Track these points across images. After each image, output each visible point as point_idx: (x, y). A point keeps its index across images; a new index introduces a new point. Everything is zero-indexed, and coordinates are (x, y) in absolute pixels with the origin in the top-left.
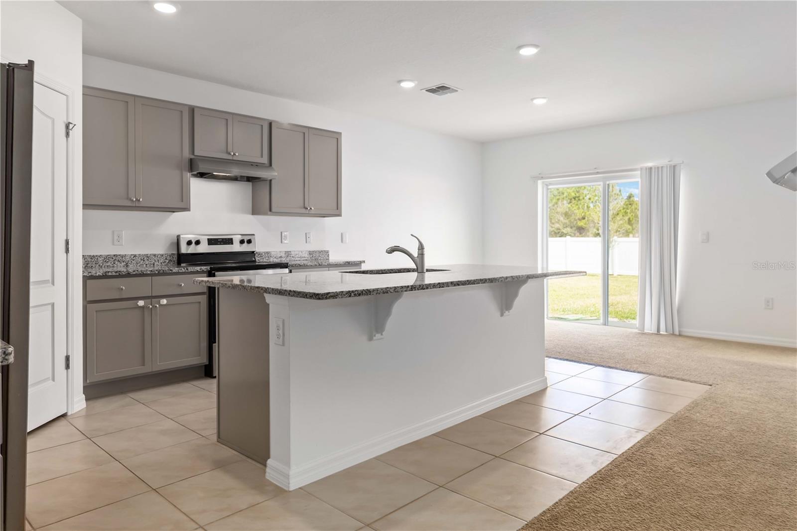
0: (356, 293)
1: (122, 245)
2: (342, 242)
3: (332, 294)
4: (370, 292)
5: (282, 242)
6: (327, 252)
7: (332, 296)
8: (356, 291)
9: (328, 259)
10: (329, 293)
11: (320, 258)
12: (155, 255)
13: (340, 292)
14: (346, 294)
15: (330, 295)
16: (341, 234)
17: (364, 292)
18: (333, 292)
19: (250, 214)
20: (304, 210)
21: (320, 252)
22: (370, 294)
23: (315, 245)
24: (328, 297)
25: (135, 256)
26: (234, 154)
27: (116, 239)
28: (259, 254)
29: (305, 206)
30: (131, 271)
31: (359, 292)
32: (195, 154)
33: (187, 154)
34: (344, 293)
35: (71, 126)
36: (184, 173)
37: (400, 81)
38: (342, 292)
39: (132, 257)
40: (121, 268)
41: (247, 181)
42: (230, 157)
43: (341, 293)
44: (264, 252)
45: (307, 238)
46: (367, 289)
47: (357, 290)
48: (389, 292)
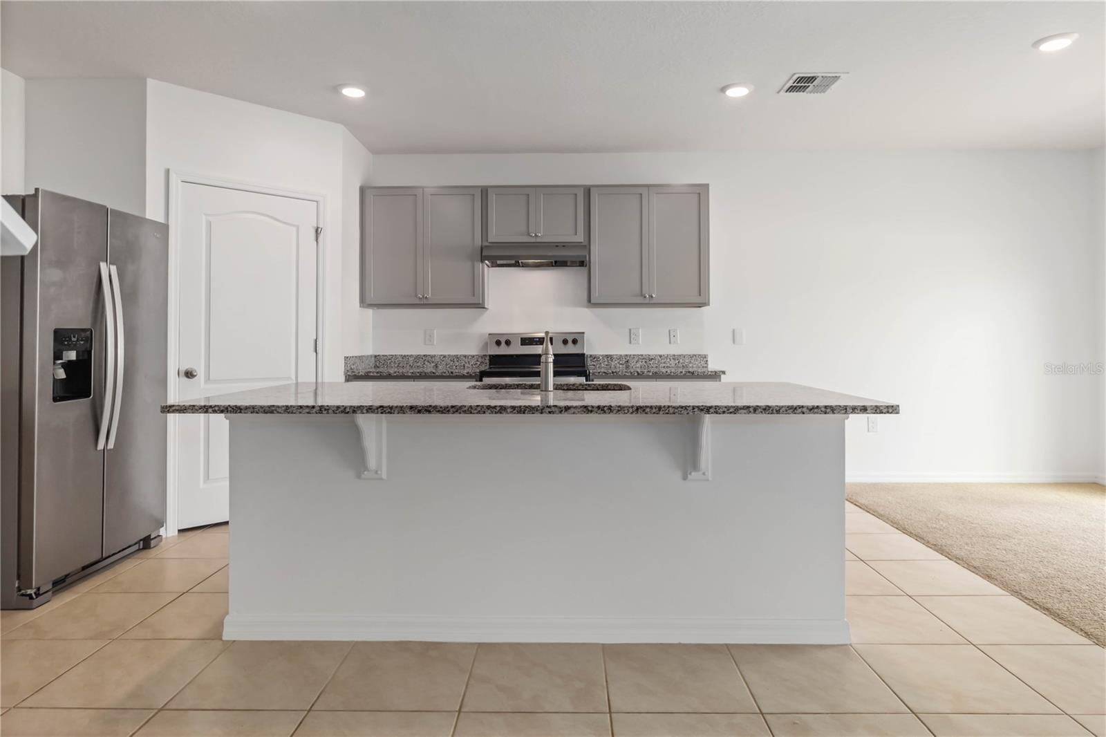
0: (217, 408)
1: (433, 345)
2: (734, 342)
3: (177, 408)
4: (241, 409)
5: (630, 343)
6: (705, 357)
7: (177, 410)
8: (216, 406)
9: (706, 367)
10: (173, 406)
11: (691, 365)
12: (465, 356)
13: (190, 406)
14: (200, 409)
15: (174, 408)
16: (732, 330)
17: (229, 409)
18: (179, 406)
19: (585, 307)
20: (642, 298)
21: (691, 357)
22: (240, 412)
23: (682, 346)
24: (171, 410)
25: (445, 357)
26: (536, 235)
27: (428, 339)
28: (594, 357)
29: (643, 293)
30: (392, 372)
31: (222, 408)
32: (489, 241)
33: (478, 242)
34: (196, 408)
35: (320, 230)
36: (476, 263)
37: (723, 89)
38: (194, 406)
39: (442, 357)
40: (429, 368)
41: (580, 266)
42: (533, 240)
43: (191, 408)
44: (602, 356)
45: (672, 336)
46: (236, 406)
47: (218, 406)
48: (275, 412)
